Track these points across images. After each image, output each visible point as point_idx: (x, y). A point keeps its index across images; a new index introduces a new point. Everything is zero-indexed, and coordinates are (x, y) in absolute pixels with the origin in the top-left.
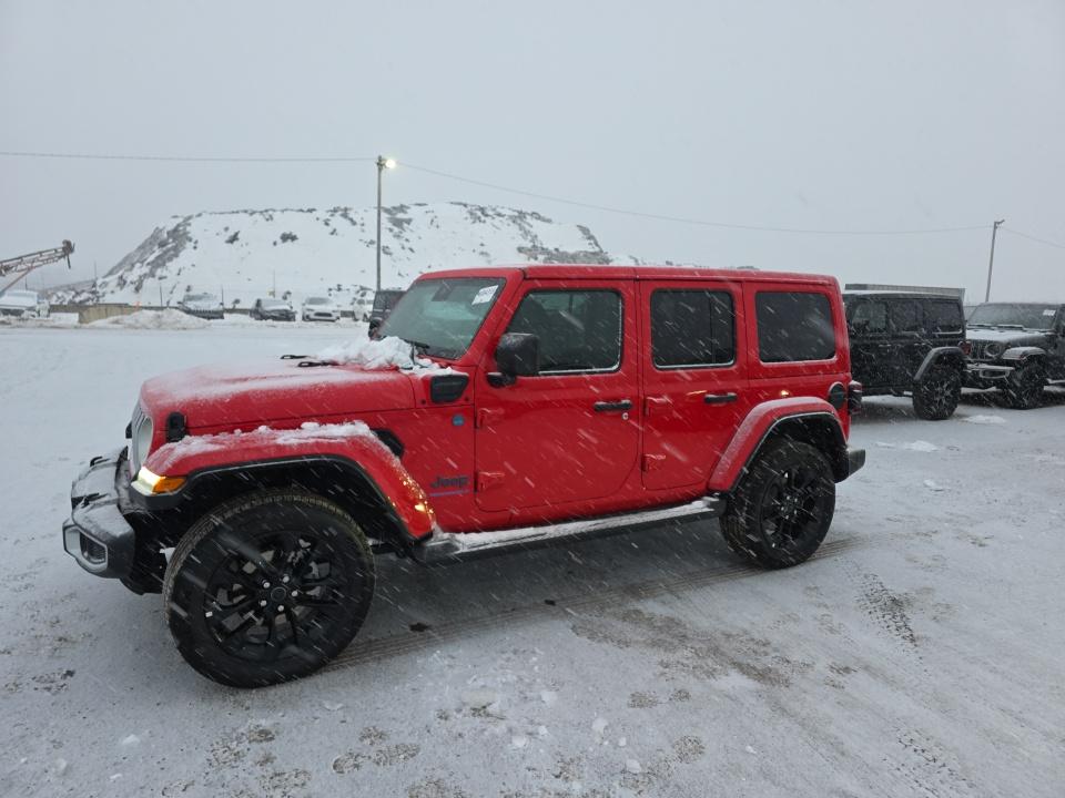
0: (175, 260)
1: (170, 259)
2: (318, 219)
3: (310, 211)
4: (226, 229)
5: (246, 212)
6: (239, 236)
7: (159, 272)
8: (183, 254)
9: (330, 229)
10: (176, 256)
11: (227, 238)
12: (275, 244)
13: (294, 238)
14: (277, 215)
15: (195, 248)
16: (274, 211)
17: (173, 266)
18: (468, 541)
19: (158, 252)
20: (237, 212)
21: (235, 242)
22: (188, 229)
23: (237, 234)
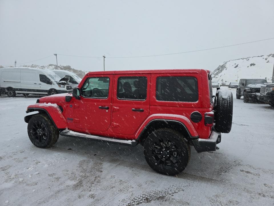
0: (221, 73)
1: (220, 73)
2: (263, 58)
3: (261, 56)
4: (235, 64)
5: (242, 59)
6: (238, 66)
7: (216, 76)
8: (223, 72)
9: (267, 61)
10: (221, 72)
11: (235, 66)
12: (248, 67)
13: (254, 65)
14: (250, 59)
15: (226, 70)
16: (250, 57)
17: (220, 75)
18: (72, 133)
19: (217, 71)
20: (239, 59)
21: (237, 67)
22: (226, 65)
23: (238, 65)
